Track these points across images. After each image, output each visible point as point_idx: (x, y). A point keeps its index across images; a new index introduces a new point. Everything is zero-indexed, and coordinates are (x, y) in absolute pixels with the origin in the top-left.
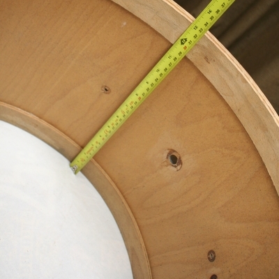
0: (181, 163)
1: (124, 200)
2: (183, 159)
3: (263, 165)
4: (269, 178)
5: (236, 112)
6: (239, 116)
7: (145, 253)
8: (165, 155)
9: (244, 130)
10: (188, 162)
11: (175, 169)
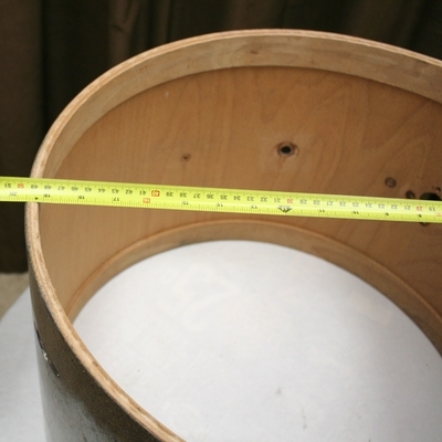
0: (294, 147)
1: (269, 223)
2: (295, 142)
3: (370, 81)
4: (384, 85)
5: (311, 66)
6: (316, 67)
7: (328, 240)
8: (276, 153)
9: (329, 73)
10: (301, 140)
11: (294, 156)
